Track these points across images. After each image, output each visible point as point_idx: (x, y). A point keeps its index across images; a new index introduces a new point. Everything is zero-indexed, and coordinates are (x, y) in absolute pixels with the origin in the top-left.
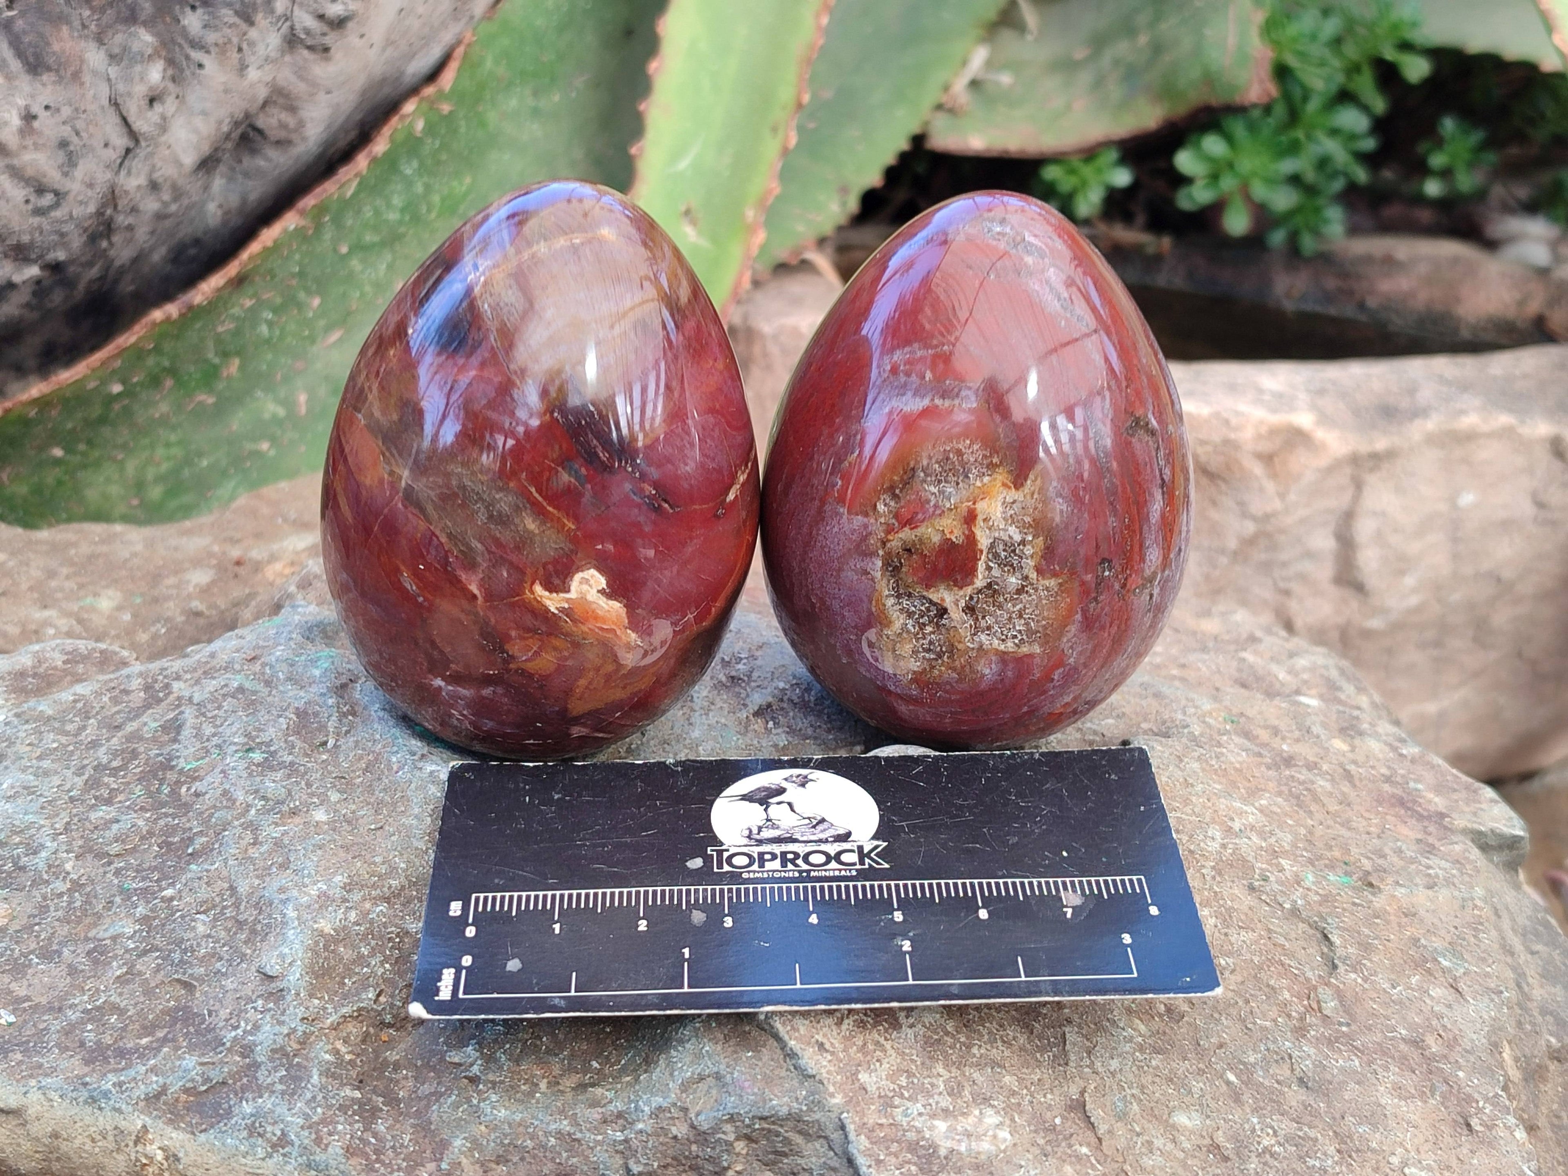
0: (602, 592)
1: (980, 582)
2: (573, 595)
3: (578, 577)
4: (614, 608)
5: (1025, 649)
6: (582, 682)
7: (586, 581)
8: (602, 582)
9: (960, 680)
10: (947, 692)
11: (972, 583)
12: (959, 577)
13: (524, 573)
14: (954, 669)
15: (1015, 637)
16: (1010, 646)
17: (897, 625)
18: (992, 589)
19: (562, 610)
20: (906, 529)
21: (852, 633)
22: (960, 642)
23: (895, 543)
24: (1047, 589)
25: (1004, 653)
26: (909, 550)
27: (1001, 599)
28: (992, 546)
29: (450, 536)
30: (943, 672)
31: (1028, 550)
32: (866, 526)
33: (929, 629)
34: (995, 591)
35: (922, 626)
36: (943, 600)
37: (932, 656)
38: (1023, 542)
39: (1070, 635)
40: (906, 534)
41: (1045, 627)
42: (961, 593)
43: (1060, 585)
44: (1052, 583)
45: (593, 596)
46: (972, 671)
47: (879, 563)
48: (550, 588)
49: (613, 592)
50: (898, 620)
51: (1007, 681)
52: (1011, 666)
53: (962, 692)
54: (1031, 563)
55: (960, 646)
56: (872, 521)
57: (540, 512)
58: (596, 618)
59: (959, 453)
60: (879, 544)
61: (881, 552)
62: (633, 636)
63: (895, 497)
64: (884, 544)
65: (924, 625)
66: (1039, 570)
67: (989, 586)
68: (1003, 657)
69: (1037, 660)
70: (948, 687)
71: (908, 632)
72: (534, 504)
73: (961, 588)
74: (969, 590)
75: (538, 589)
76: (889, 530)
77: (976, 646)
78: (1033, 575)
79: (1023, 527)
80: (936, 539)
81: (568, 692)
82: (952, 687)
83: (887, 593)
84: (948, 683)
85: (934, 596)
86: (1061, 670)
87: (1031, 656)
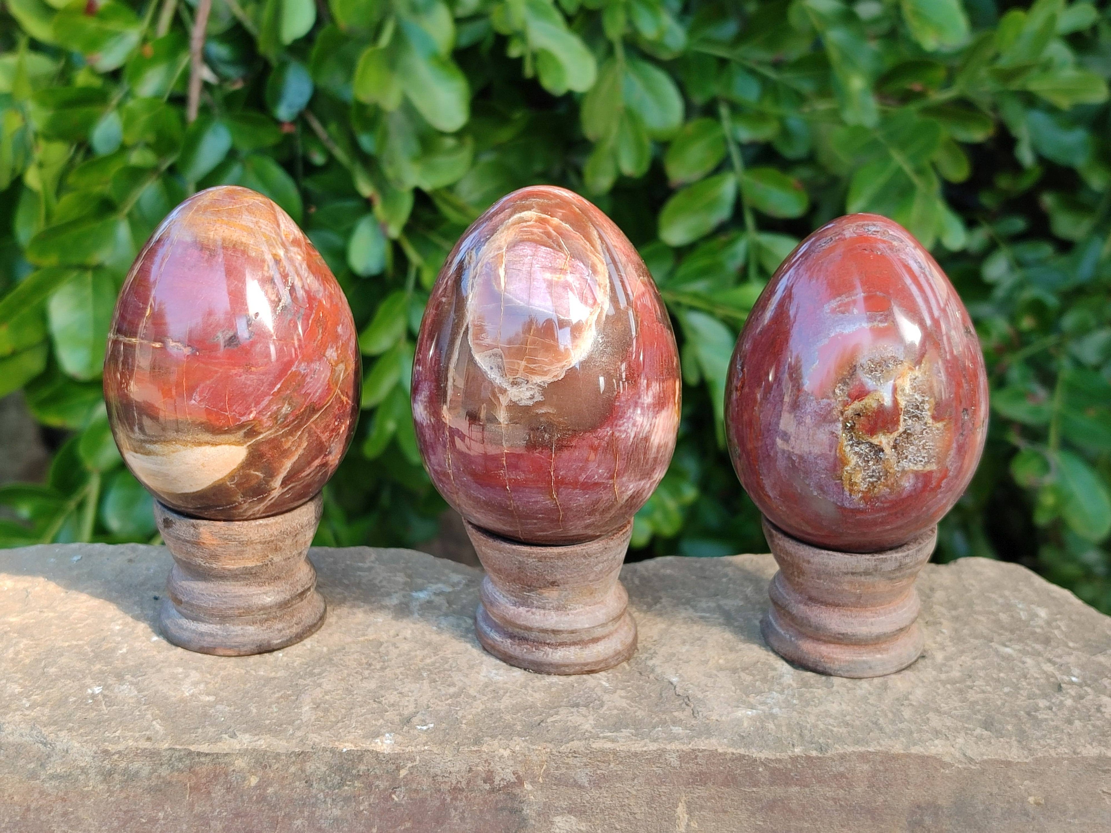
1: (901, 429)
5: (928, 468)
9: (890, 494)
10: (882, 502)
11: (898, 429)
12: (890, 426)
14: (887, 486)
15: (921, 461)
16: (919, 467)
17: (853, 463)
18: (907, 434)
20: (856, 402)
21: (822, 473)
22: (890, 468)
23: (849, 412)
24: (938, 429)
25: (917, 471)
26: (859, 415)
27: (912, 438)
28: (906, 406)
30: (881, 490)
31: (927, 406)
32: (829, 405)
33: (871, 463)
34: (908, 434)
36: (881, 442)
37: (875, 480)
38: (923, 402)
39: (951, 457)
40: (857, 405)
41: (938, 453)
42: (891, 436)
43: (945, 426)
44: (940, 425)
46: (899, 486)
47: (840, 426)
50: (853, 460)
51: (918, 490)
52: (921, 479)
53: (891, 501)
54: (929, 413)
55: (891, 471)
56: (833, 400)
60: (839, 414)
61: (841, 419)
63: (845, 383)
64: (842, 413)
65: (868, 461)
66: (934, 418)
67: (905, 432)
68: (917, 474)
69: (934, 474)
70: (883, 499)
71: (859, 466)
73: (891, 433)
74: (896, 434)
76: (846, 404)
77: (900, 469)
78: (930, 421)
79: (923, 393)
80: (875, 405)
82: (886, 498)
83: (846, 443)
84: (883, 496)
85: (875, 441)
86: (945, 481)
87: (931, 472)
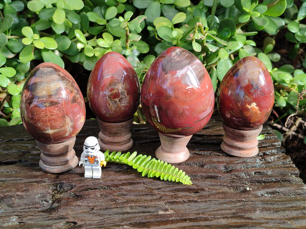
0: (256, 106)
1: (120, 97)
2: (252, 106)
3: (253, 103)
4: (257, 108)
5: (127, 105)
6: (253, 118)
7: (254, 104)
8: (256, 104)
9: (120, 111)
13: (246, 103)
16: (125, 105)
19: (250, 108)
23: (109, 94)
26: (111, 95)
27: (123, 99)
28: (121, 93)
29: (236, 99)
30: (118, 110)
32: (105, 93)
35: (114, 104)
37: (116, 108)
38: (125, 91)
39: (132, 102)
40: (111, 93)
41: (129, 102)
44: (129, 96)
45: (254, 106)
46: (121, 109)
47: (108, 97)
48: (249, 105)
49: (257, 106)
50: (111, 104)
51: (125, 109)
52: (126, 107)
55: (119, 106)
57: (248, 96)
58: (255, 109)
59: (115, 82)
60: (107, 95)
62: (259, 112)
63: (108, 88)
70: (118, 112)
72: (247, 94)
74: (119, 98)
75: (247, 105)
77: (121, 105)
78: (126, 95)
80: (114, 93)
81: (251, 119)
83: (109, 101)
85: (115, 100)
86: (131, 107)
